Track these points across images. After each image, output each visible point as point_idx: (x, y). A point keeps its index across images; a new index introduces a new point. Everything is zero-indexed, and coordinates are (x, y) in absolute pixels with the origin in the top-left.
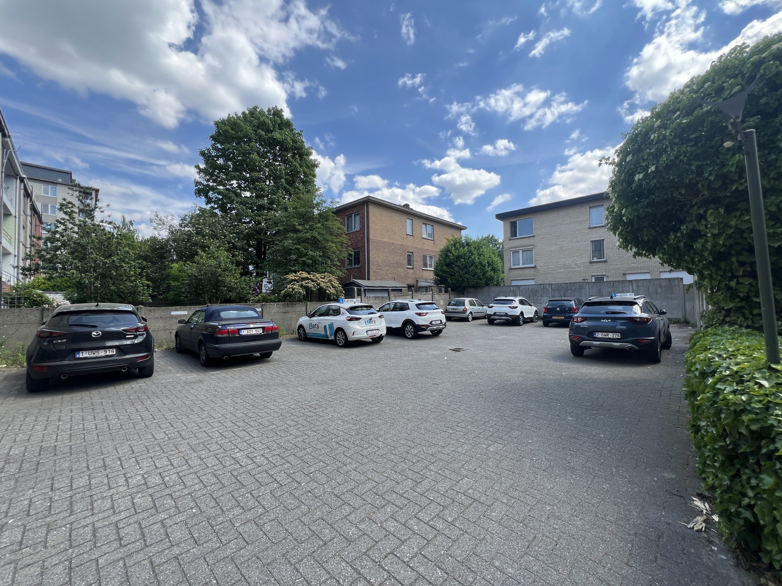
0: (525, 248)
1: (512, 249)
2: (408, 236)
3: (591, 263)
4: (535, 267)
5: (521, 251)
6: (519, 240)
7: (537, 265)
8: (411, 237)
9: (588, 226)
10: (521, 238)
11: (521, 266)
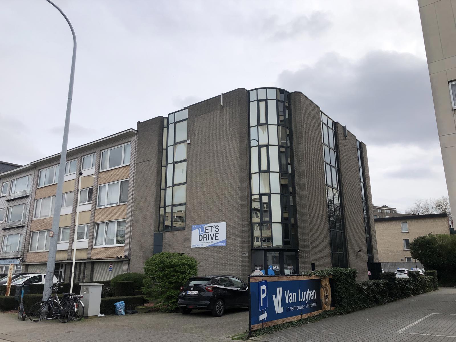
3: (404, 250)
9: (401, 232)
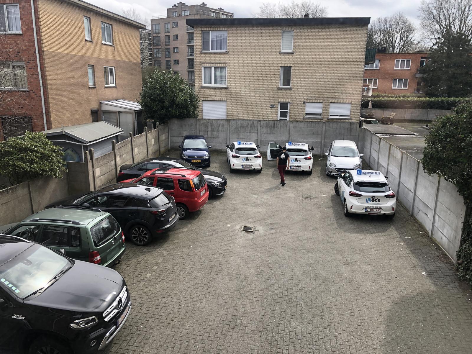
0: (218, 65)
1: (204, 65)
2: (87, 43)
4: (226, 88)
5: (213, 69)
6: (212, 55)
7: (229, 86)
8: (91, 44)
10: (215, 53)
11: (213, 85)
